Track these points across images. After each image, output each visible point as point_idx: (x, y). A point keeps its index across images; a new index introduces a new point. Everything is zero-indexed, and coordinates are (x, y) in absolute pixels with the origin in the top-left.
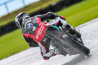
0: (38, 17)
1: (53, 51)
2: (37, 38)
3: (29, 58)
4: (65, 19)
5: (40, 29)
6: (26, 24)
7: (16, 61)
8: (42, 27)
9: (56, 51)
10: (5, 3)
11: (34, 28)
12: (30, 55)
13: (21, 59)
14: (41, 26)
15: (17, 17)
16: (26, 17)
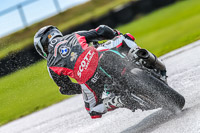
0: (81, 35)
1: (110, 101)
2: (79, 74)
3: (68, 117)
4: (133, 40)
5: (86, 58)
6: (56, 47)
7: (40, 124)
8: (89, 53)
9: (116, 100)
10: (19, 7)
11: (74, 56)
12: (70, 113)
13: (51, 120)
14: (87, 51)
15: (37, 34)
16: (56, 34)
